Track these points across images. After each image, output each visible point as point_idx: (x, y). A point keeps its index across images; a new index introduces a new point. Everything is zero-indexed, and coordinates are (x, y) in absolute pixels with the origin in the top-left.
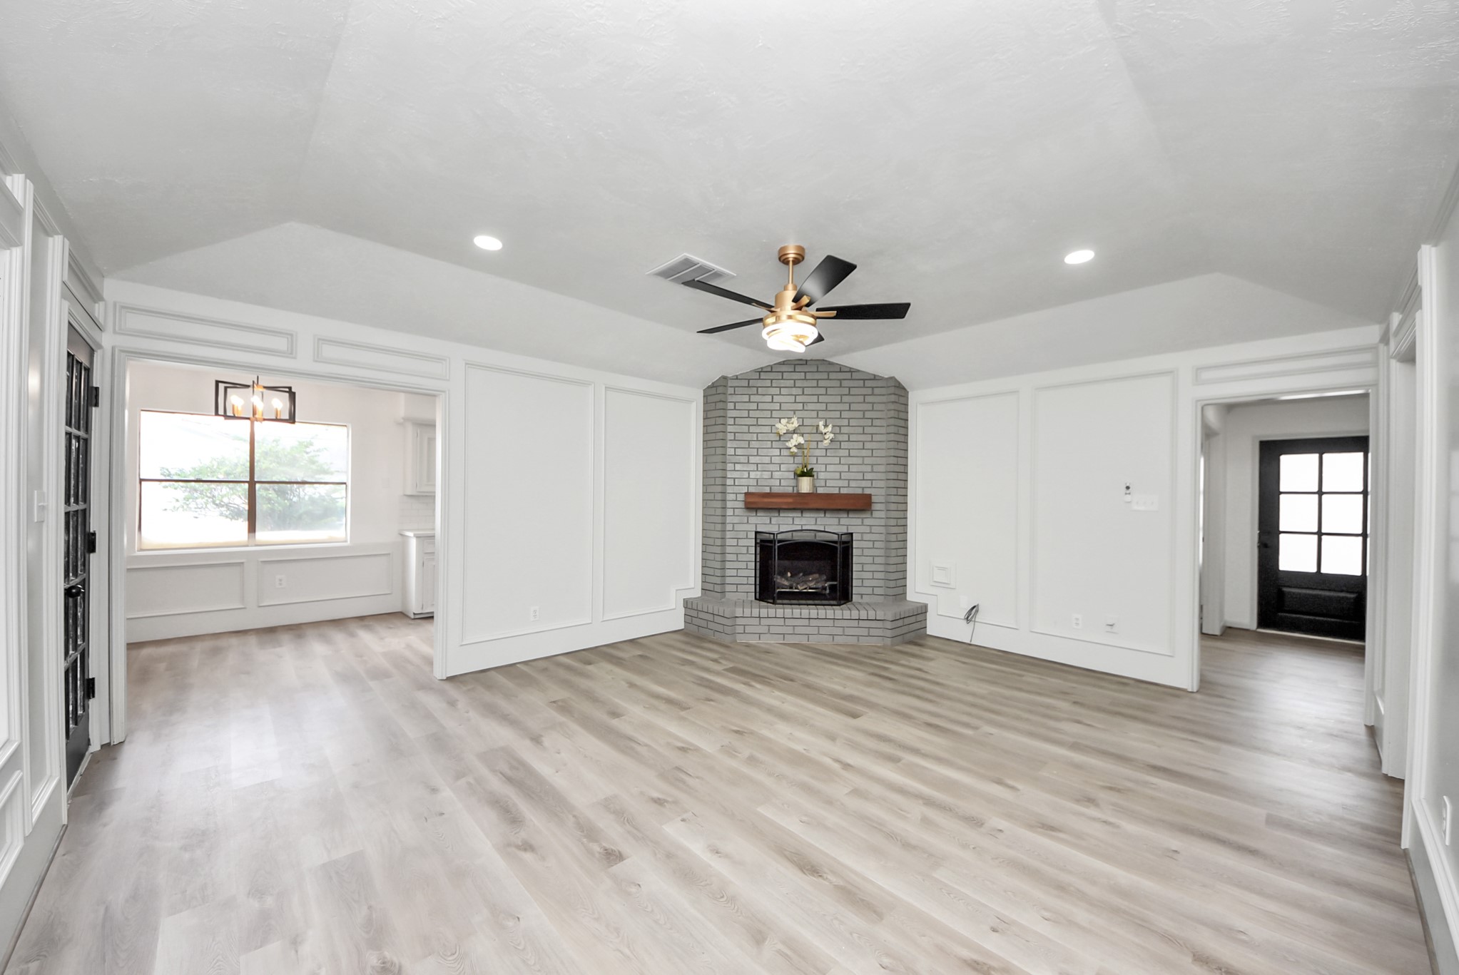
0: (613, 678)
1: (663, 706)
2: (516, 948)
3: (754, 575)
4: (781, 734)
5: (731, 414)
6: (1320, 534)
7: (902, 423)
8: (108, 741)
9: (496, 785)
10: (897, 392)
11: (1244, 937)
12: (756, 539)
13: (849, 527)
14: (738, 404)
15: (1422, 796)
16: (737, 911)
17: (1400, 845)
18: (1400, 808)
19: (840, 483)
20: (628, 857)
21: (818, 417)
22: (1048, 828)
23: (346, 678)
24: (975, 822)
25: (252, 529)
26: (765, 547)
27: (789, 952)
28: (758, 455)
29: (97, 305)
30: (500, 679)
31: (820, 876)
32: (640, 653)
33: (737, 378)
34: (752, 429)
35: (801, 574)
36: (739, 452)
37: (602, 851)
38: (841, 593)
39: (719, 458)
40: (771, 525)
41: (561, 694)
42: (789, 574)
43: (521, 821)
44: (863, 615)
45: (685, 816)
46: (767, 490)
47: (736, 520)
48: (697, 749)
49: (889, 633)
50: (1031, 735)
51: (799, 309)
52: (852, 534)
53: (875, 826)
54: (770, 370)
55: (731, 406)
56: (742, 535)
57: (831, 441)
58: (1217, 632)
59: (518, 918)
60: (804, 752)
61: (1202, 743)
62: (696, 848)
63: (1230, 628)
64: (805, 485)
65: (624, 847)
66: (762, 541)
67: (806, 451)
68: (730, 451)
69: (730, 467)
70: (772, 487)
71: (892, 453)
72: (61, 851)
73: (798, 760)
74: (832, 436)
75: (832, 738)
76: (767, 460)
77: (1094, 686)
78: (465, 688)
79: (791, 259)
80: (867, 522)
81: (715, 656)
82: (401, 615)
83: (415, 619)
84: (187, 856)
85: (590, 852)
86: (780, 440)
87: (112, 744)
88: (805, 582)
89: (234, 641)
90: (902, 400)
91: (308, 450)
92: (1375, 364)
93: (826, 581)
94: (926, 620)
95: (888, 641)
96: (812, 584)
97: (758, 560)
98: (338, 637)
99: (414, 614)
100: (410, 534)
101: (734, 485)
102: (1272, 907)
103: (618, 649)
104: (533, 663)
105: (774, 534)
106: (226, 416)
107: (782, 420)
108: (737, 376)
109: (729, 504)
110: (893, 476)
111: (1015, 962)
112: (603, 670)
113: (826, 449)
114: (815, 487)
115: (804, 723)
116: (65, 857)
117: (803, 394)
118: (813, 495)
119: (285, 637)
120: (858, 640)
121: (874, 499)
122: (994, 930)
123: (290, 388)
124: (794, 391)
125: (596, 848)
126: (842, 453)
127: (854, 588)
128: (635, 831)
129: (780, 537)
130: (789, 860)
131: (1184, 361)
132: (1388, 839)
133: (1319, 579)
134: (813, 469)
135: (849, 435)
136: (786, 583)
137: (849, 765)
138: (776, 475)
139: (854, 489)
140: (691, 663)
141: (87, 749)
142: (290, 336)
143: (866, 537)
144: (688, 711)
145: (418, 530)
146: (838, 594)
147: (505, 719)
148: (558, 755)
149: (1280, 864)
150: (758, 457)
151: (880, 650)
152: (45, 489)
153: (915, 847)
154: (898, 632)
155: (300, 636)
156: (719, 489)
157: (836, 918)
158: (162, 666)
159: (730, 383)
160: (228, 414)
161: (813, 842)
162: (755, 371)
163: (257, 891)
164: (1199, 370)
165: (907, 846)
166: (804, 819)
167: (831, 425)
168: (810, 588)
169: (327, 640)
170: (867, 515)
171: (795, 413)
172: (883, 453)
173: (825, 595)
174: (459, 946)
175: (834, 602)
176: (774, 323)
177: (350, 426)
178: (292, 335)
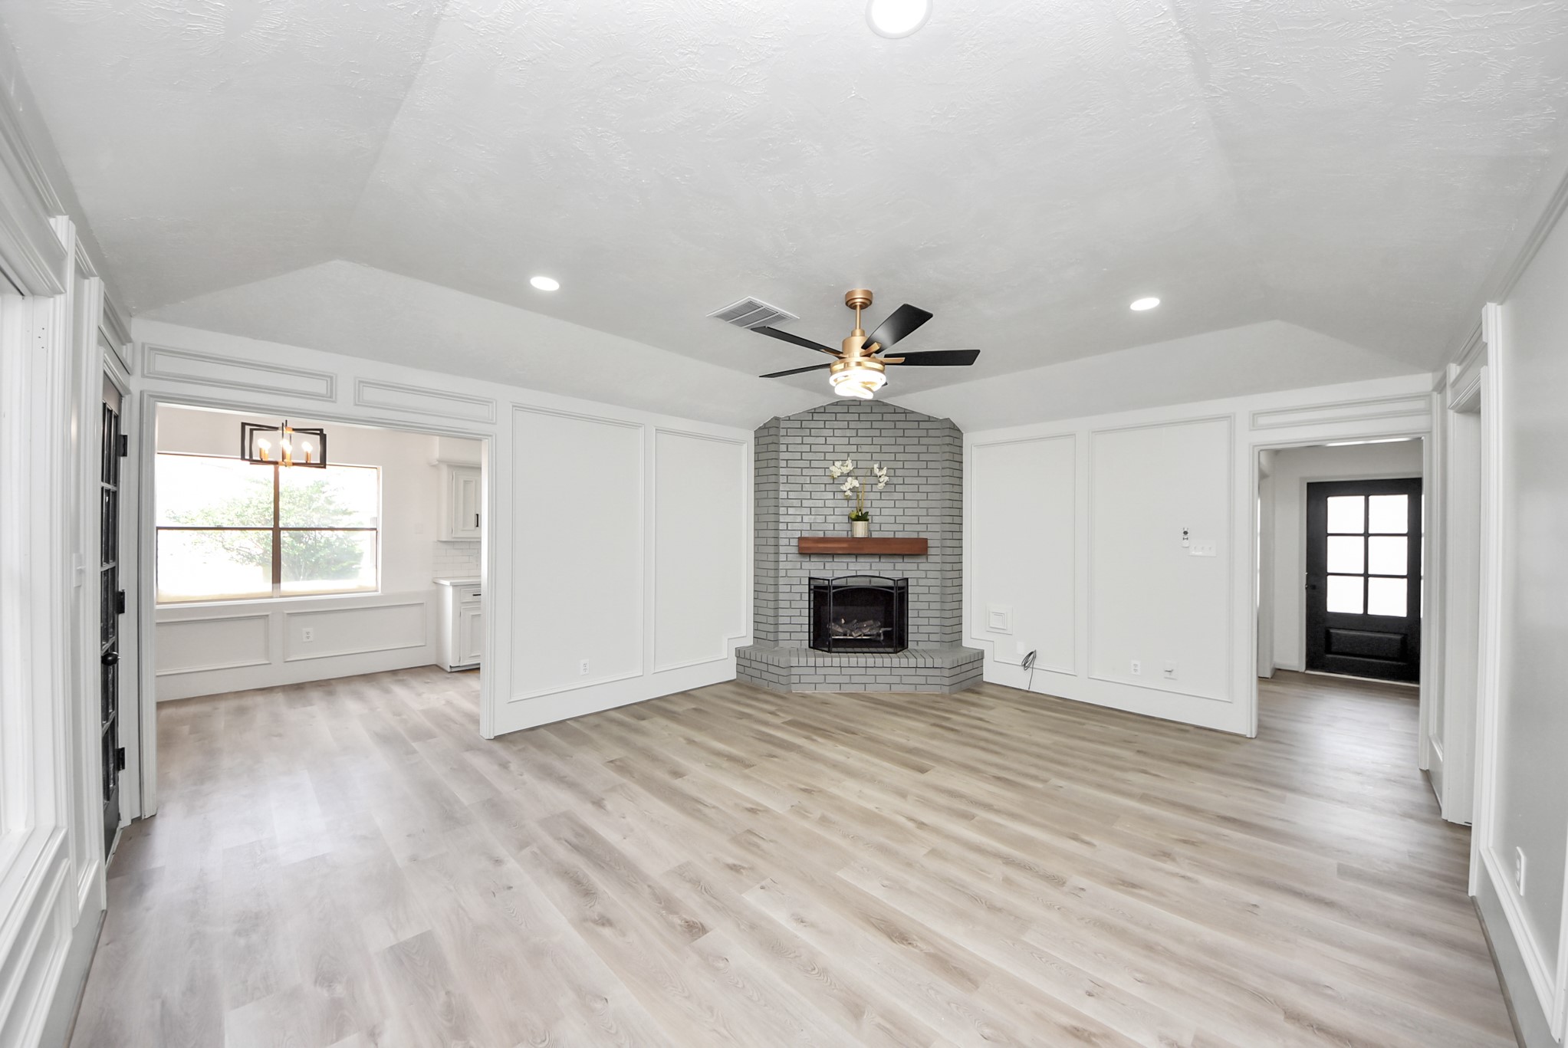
0: (669, 734)
1: (726, 764)
2: (608, 1032)
3: (807, 623)
4: (850, 791)
5: (783, 456)
6: (1366, 576)
7: (956, 465)
8: (138, 815)
9: (562, 853)
10: (952, 434)
11: (1330, 992)
12: (809, 585)
13: (905, 572)
14: (790, 445)
15: (1490, 845)
16: (831, 984)
17: (1467, 892)
18: (1468, 856)
19: (895, 527)
20: (711, 930)
21: (872, 460)
22: (1129, 885)
23: (387, 739)
24: (1057, 881)
25: (276, 578)
26: (820, 594)
27: (888, 1026)
28: (811, 499)
29: (124, 347)
30: (553, 738)
31: (910, 944)
32: (694, 706)
33: (789, 419)
34: (805, 472)
35: (856, 621)
36: (792, 495)
37: (683, 923)
38: (895, 639)
39: (772, 502)
40: (824, 571)
41: (618, 753)
42: (843, 621)
43: (594, 894)
44: (921, 663)
45: (763, 883)
46: (821, 535)
47: (789, 565)
48: (767, 810)
49: (947, 681)
50: (1100, 786)
51: (868, 355)
52: (907, 579)
53: (958, 888)
54: (824, 410)
55: (783, 448)
56: (796, 581)
57: (886, 484)
58: (1268, 675)
59: (606, 999)
60: (876, 810)
61: (1267, 792)
62: (780, 917)
63: (1280, 669)
64: (860, 530)
65: (705, 918)
66: (816, 587)
67: (860, 494)
68: (783, 495)
69: (782, 510)
70: (826, 532)
71: (947, 496)
72: (104, 939)
73: (871, 819)
74: (887, 478)
75: (902, 794)
76: (820, 503)
77: (1155, 733)
78: (515, 748)
79: (858, 304)
80: (922, 566)
81: (772, 708)
82: (436, 668)
83: (451, 672)
84: (242, 942)
85: (671, 926)
86: (833, 483)
87: (143, 818)
88: (860, 629)
89: (260, 699)
90: (957, 442)
91: (323, 489)
92: (1428, 411)
93: (880, 627)
94: (982, 666)
95: (946, 690)
96: (866, 631)
97: (812, 606)
98: (371, 692)
99: (451, 667)
100: (447, 583)
101: (787, 529)
102: (1353, 959)
103: (671, 702)
104: (585, 720)
105: (829, 580)
106: (252, 461)
107: (837, 463)
108: (789, 417)
109: (782, 549)
110: (948, 520)
111: (1115, 1028)
112: (657, 725)
113: (881, 493)
114: (869, 531)
115: (872, 780)
116: (110, 946)
117: (857, 436)
118: (868, 540)
119: (315, 695)
120: (916, 689)
121: (930, 543)
122: (1090, 995)
123: (321, 430)
124: (848, 433)
125: (676, 920)
126: (896, 496)
127: (909, 635)
128: (715, 901)
129: (835, 583)
130: (875, 927)
131: (1241, 406)
132: (1455, 886)
133: (1365, 621)
134: (868, 513)
135: (904, 477)
136: (840, 630)
137: (923, 823)
138: (830, 519)
139: (909, 533)
140: (749, 716)
141: (117, 826)
142: (330, 379)
143: (922, 582)
144: (752, 768)
145: (453, 578)
146: (895, 641)
147: (562, 781)
148: (623, 820)
149: (1356, 915)
150: (811, 501)
151: (939, 699)
152: (82, 551)
153: (1000, 910)
154: (955, 680)
155: (331, 693)
156: (771, 534)
157: (932, 988)
158: (186, 729)
159: (783, 424)
160: (254, 458)
161: (898, 908)
162: (808, 412)
163: (325, 978)
164: (1255, 415)
165: (992, 908)
166: (886, 883)
167: (885, 468)
168: (865, 636)
169: (359, 697)
170: (922, 559)
171: (848, 456)
172: (937, 496)
173: (879, 641)
174: (549, 1032)
175: (890, 650)
176: (842, 370)
177: (381, 467)
178: (331, 378)
